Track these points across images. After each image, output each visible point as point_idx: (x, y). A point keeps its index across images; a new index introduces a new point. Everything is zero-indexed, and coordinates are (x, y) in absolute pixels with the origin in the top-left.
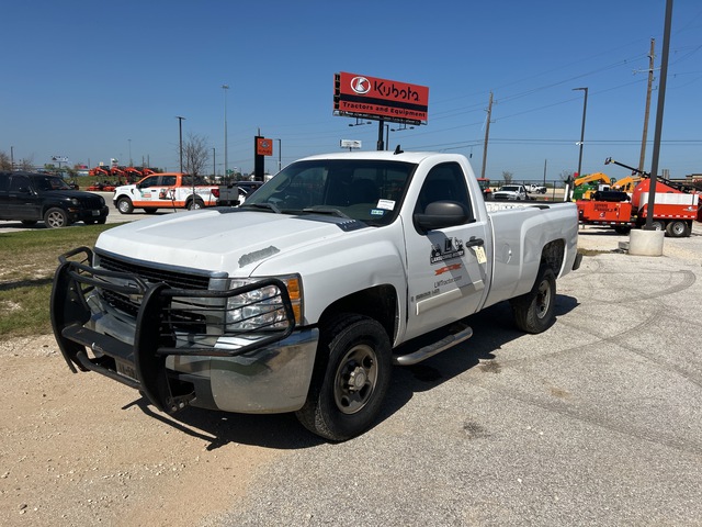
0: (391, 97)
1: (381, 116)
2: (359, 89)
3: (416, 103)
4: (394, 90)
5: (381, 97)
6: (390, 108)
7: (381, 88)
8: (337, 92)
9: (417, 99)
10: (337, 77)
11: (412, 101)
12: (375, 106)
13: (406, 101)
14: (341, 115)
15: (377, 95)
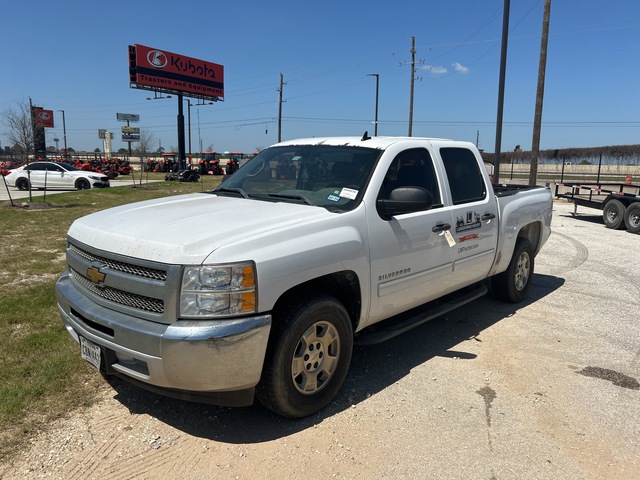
0: (189, 73)
1: (180, 91)
2: (156, 63)
3: (212, 79)
4: (191, 66)
5: (179, 72)
6: (188, 84)
7: (178, 64)
8: (132, 64)
9: (213, 76)
10: (131, 49)
11: (208, 77)
12: (173, 81)
13: (203, 77)
14: (138, 88)
15: (174, 70)
